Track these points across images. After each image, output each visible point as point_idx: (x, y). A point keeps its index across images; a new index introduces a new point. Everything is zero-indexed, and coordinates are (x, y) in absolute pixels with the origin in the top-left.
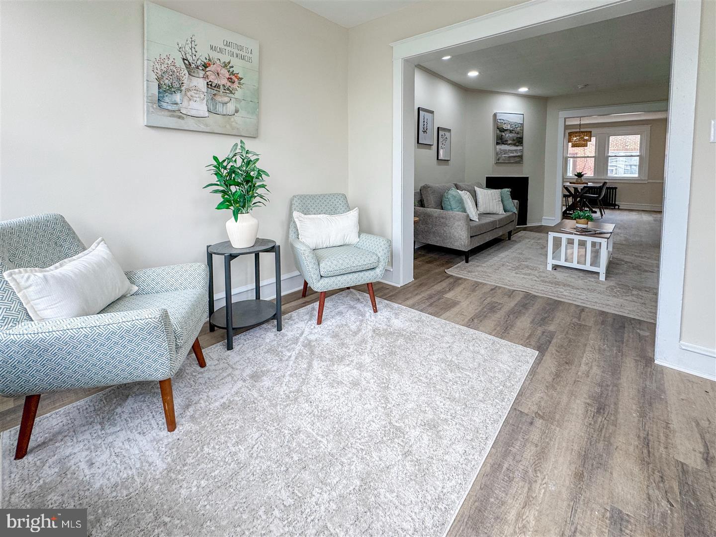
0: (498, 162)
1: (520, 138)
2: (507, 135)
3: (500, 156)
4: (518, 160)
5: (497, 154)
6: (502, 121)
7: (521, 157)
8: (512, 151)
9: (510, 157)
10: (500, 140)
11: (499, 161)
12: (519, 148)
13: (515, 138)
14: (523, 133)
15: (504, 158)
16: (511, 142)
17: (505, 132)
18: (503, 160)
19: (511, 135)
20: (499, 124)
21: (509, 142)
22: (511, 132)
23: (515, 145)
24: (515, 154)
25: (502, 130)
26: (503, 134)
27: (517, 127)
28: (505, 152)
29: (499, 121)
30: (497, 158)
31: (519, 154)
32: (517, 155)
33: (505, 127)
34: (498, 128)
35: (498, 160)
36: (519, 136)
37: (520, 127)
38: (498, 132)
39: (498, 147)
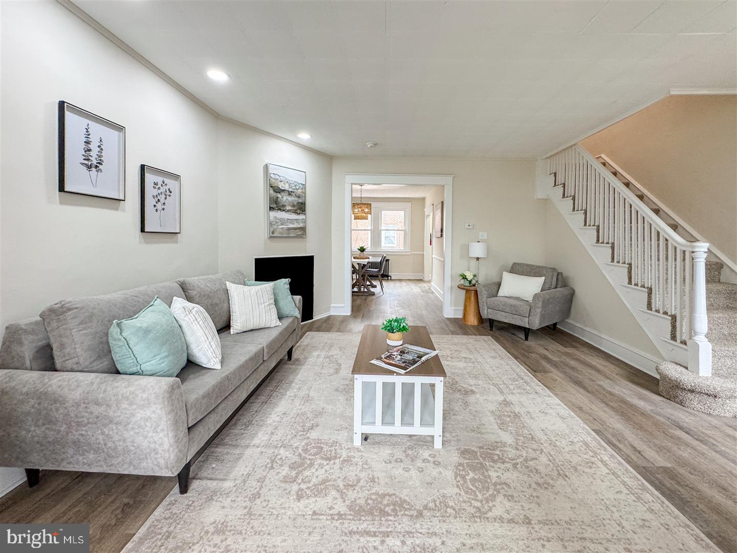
0: (272, 237)
1: (302, 203)
2: (285, 198)
3: (275, 227)
4: (300, 233)
5: (271, 224)
6: (277, 177)
7: (303, 229)
8: (292, 221)
9: (289, 229)
10: (275, 205)
11: (275, 235)
12: (301, 217)
13: (295, 203)
14: (305, 197)
15: (281, 230)
16: (291, 208)
17: (282, 194)
18: (280, 233)
19: (290, 199)
20: (273, 181)
21: (288, 208)
22: (290, 193)
23: (295, 212)
24: (296, 225)
25: (278, 190)
26: (279, 196)
27: (298, 188)
28: (283, 222)
29: (272, 175)
30: (272, 230)
31: (301, 225)
32: (299, 226)
33: (281, 186)
34: (271, 187)
35: (273, 234)
36: (300, 201)
37: (302, 189)
38: (272, 192)
39: (273, 214)
